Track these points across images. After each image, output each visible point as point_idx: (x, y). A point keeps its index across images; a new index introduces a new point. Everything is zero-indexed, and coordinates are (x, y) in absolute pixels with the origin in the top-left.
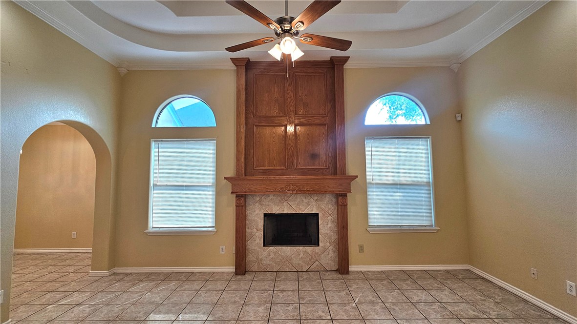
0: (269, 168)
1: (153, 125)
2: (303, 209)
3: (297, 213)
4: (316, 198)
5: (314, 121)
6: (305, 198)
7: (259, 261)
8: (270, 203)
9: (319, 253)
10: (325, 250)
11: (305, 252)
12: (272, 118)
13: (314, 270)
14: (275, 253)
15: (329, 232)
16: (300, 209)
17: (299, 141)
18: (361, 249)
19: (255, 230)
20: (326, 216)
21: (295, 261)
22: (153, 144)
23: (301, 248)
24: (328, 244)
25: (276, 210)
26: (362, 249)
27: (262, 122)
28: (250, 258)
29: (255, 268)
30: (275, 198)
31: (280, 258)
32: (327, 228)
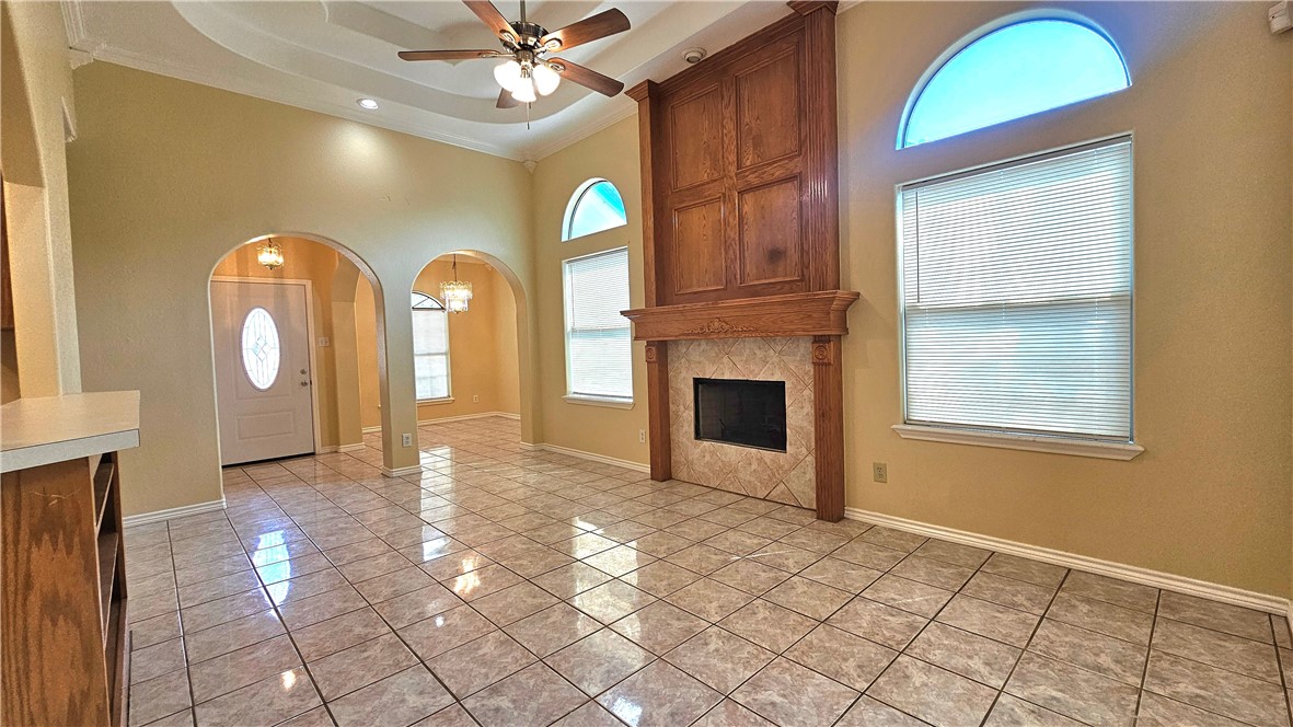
0: (700, 289)
1: (565, 238)
2: (756, 372)
3: (745, 378)
4: (779, 348)
5: (773, 175)
6: (760, 348)
7: (690, 464)
8: (702, 359)
9: (787, 467)
10: (797, 463)
11: (761, 460)
12: (699, 189)
13: (776, 500)
14: (713, 453)
15: (805, 424)
16: (751, 372)
17: (746, 227)
18: (880, 473)
19: (682, 407)
20: (799, 387)
21: (744, 475)
22: (566, 268)
23: (754, 451)
24: (804, 451)
25: (711, 372)
26: (881, 476)
27: (685, 201)
28: (677, 456)
29: (683, 475)
30: (709, 348)
31: (720, 464)
32: (799, 415)
